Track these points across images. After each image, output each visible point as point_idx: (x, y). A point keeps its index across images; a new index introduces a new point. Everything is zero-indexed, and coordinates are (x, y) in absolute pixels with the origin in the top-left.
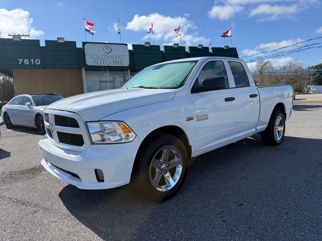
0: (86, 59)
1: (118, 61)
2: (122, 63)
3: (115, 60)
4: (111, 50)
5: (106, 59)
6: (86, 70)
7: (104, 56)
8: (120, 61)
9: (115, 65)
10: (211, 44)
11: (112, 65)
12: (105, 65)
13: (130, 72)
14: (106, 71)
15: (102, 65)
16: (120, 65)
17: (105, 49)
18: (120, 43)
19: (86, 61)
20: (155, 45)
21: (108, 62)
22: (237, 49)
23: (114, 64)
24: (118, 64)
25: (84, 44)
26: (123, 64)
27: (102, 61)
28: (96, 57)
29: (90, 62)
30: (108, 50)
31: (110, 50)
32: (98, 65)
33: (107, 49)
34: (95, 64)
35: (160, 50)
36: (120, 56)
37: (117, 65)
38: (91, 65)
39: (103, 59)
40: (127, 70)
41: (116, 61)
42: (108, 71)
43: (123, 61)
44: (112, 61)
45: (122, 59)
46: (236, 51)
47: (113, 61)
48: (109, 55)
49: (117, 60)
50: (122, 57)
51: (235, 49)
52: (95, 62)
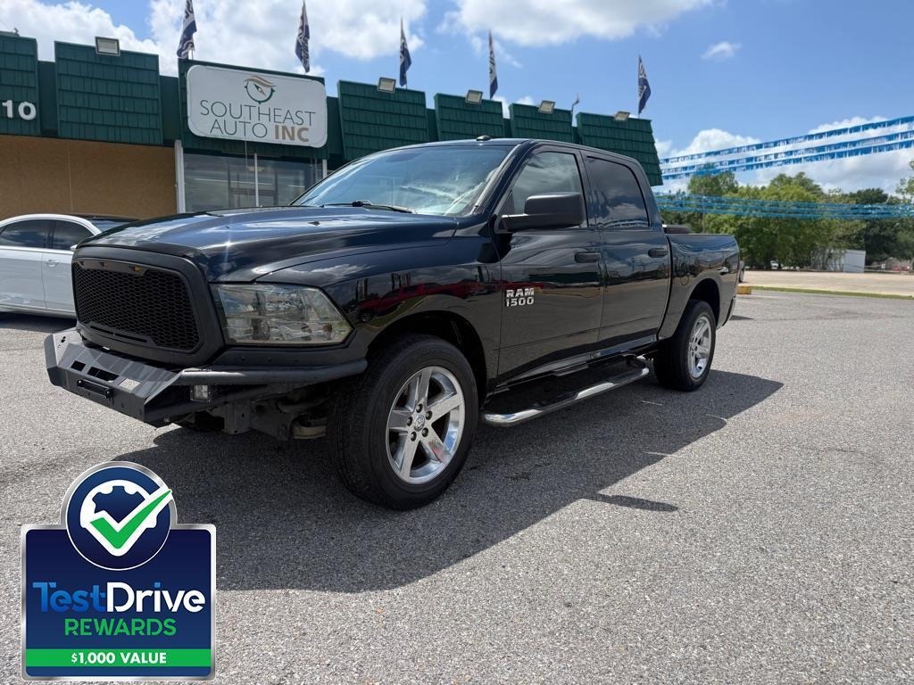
0: (189, 114)
1: (293, 128)
2: (304, 134)
3: (280, 126)
4: (273, 91)
5: (255, 120)
6: (186, 151)
7: (246, 110)
8: (297, 128)
10: (577, 102)
11: (270, 138)
13: (329, 168)
14: (253, 157)
16: (297, 142)
17: (251, 84)
18: (304, 73)
19: (189, 120)
20: (410, 89)
21: (260, 131)
22: (652, 123)
24: (292, 138)
25: (185, 65)
27: (240, 126)
29: (200, 125)
31: (268, 91)
32: (226, 137)
33: (257, 87)
35: (424, 105)
37: (287, 141)
38: (203, 135)
39: (245, 117)
40: (320, 162)
41: (284, 128)
42: (259, 158)
43: (307, 129)
44: (271, 127)
45: (306, 125)
46: (650, 132)
47: (277, 127)
48: (264, 108)
49: (289, 124)
50: (306, 117)
51: (647, 122)
52: (216, 125)
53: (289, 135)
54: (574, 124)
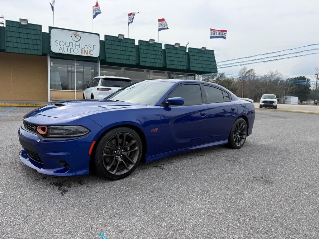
0: (51, 45)
1: (87, 50)
2: (91, 53)
3: (83, 50)
4: (81, 38)
5: (74, 47)
6: (51, 57)
7: (71, 44)
9: (83, 55)
10: (188, 44)
11: (80, 54)
12: (72, 53)
13: (101, 64)
14: (74, 60)
15: (69, 53)
16: (89, 55)
17: (73, 35)
18: (92, 32)
19: (51, 47)
20: (129, 38)
21: (76, 51)
23: (82, 53)
24: (87, 54)
25: (51, 28)
26: (92, 55)
27: (69, 49)
28: (62, 44)
29: (55, 48)
30: (77, 38)
31: (79, 38)
32: (64, 53)
33: (75, 37)
34: (61, 52)
35: (134, 44)
36: (90, 46)
37: (85, 55)
38: (56, 52)
39: (71, 47)
40: (98, 62)
41: (85, 50)
42: (76, 60)
43: (92, 51)
44: (80, 50)
45: (92, 49)
46: (214, 54)
47: (82, 50)
49: (86, 49)
50: (92, 47)
51: (213, 51)
52: (61, 49)
53: (86, 52)
54: (187, 51)
